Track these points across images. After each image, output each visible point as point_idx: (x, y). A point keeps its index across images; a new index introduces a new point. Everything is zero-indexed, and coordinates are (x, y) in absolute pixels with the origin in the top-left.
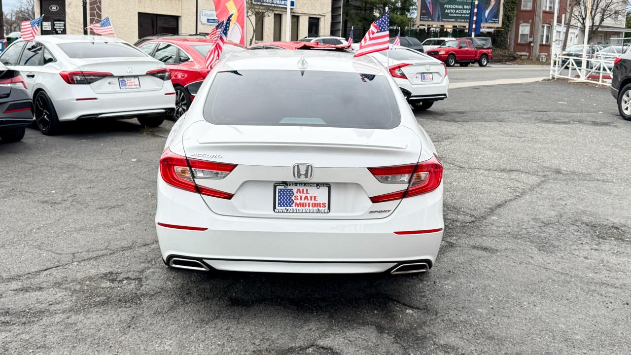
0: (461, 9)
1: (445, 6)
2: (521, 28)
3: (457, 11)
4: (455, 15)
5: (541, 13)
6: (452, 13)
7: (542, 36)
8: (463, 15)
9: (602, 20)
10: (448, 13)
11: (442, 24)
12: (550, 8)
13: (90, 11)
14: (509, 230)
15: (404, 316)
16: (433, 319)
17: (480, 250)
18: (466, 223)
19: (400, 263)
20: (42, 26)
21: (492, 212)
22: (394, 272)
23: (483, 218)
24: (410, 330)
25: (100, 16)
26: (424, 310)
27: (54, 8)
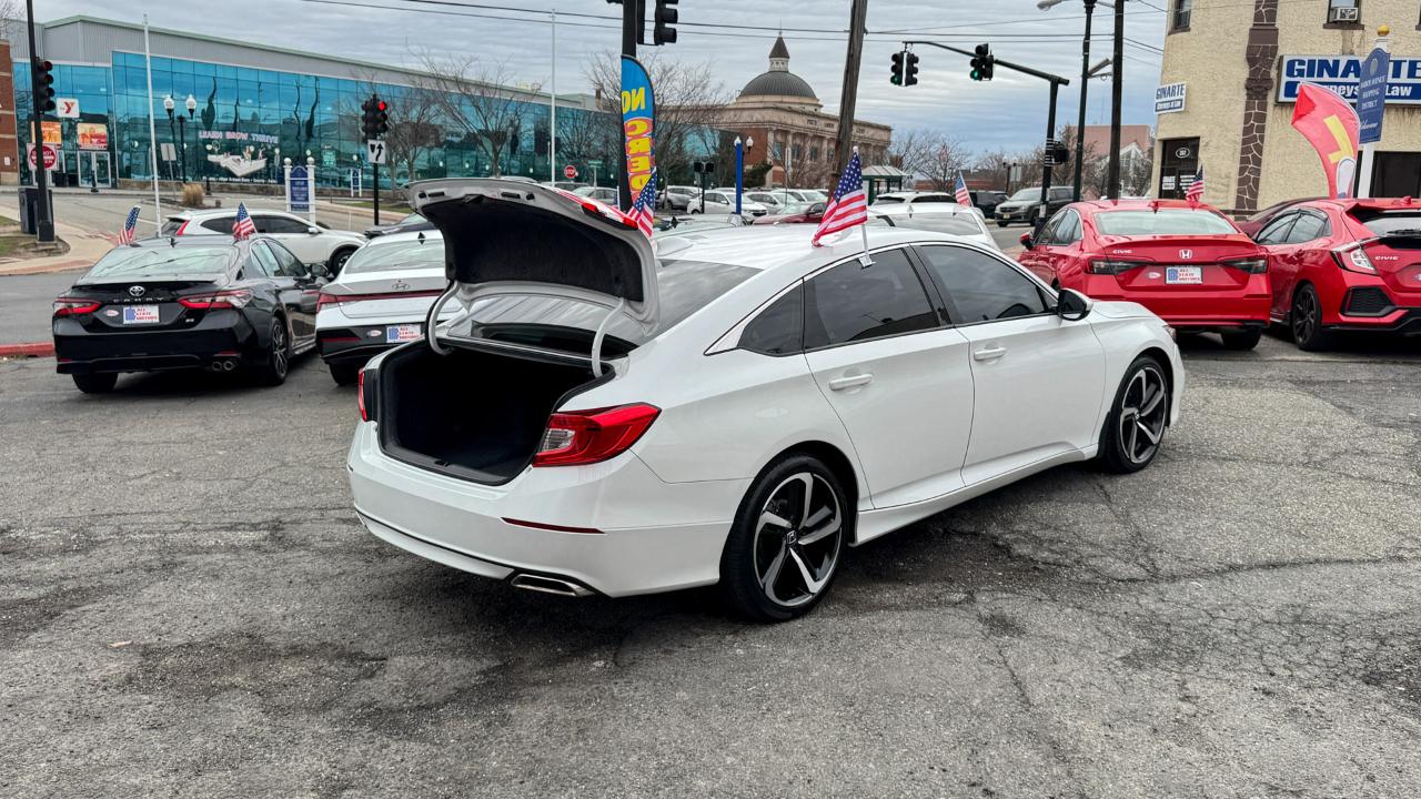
13: (1243, 153)
14: (1166, 611)
15: (574, 667)
16: (591, 683)
17: (985, 623)
18: (1110, 579)
19: (518, 570)
20: (1161, 183)
21: (1220, 573)
22: (516, 582)
23: (1173, 578)
24: (524, 683)
25: (1258, 162)
26: (619, 669)
27: (1183, 153)
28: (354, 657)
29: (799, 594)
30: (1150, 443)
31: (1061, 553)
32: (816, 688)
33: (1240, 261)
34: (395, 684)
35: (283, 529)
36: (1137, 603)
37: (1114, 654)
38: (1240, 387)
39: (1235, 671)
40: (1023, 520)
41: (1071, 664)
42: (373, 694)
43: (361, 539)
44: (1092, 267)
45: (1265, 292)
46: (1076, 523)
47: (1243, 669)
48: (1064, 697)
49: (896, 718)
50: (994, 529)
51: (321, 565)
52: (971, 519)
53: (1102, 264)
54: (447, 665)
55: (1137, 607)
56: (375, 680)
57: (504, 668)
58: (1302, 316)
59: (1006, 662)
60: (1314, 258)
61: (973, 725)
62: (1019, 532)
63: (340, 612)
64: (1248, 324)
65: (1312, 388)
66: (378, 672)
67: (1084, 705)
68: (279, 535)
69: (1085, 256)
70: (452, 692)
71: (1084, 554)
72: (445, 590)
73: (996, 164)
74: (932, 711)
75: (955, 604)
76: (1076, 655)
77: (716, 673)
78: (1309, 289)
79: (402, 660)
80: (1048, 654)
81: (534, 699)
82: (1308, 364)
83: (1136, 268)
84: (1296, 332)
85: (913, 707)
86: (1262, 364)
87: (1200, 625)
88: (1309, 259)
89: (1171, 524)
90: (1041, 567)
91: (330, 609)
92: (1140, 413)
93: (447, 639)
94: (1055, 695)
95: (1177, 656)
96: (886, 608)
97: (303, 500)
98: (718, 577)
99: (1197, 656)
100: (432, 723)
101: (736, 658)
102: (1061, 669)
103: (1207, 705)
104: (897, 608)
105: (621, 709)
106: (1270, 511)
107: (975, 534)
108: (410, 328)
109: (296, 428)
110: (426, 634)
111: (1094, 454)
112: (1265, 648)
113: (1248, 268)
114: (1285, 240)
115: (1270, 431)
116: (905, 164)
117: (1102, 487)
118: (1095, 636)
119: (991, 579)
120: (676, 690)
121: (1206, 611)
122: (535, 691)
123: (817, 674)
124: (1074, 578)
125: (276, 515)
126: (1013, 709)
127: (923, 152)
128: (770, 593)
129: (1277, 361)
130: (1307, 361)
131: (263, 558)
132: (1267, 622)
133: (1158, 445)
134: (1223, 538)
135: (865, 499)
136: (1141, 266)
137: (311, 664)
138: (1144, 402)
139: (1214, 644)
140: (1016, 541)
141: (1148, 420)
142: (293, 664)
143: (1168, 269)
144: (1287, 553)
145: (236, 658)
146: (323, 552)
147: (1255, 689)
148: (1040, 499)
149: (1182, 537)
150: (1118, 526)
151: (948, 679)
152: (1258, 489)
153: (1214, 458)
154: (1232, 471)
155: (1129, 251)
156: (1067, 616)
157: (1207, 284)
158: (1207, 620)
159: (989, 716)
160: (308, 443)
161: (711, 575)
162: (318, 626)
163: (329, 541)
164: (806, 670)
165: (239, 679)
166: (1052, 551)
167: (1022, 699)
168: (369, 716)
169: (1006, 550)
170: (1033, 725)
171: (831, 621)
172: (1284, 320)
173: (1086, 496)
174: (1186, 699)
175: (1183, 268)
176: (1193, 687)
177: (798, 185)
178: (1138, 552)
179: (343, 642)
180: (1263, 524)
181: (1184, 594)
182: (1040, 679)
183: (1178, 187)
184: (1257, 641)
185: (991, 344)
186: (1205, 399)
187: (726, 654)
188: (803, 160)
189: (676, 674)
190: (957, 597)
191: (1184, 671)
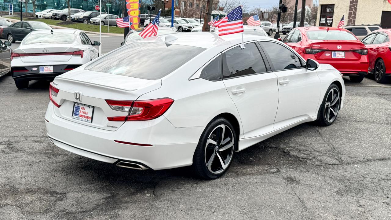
13: (350, 11)
14: (348, 176)
15: (139, 196)
16: (147, 202)
17: (286, 180)
18: (326, 164)
19: (120, 160)
20: (320, 21)
21: (364, 162)
22: (118, 165)
23: (348, 164)
24: (122, 202)
25: (355, 14)
26: (156, 197)
27: (328, 10)
28: (53, 193)
29: (219, 169)
30: (334, 116)
31: (308, 155)
32: (230, 203)
33: (359, 50)
34: (72, 203)
35: (12, 144)
36: (337, 172)
37: (332, 190)
38: (359, 96)
39: (375, 196)
40: (292, 143)
41: (318, 194)
42: (64, 207)
43: (44, 149)
44: (306, 51)
45: (367, 62)
46: (311, 144)
47: (377, 196)
48: (318, 206)
49: (261, 214)
50: (282, 146)
51: (30, 158)
52: (274, 142)
53: (309, 50)
54: (91, 196)
55: (337, 174)
56: (63, 201)
57: (112, 197)
58: (378, 70)
59: (296, 194)
60: (383, 50)
61: (289, 216)
62: (292, 147)
63: (43, 176)
64: (360, 73)
65: (384, 97)
66: (64, 199)
67: (326, 209)
68: (11, 146)
69: (303, 47)
70: (95, 206)
71: (316, 155)
72: (82, 168)
73: (257, 11)
74: (273, 211)
75: (274, 173)
76: (319, 191)
77: (193, 198)
78: (381, 61)
79: (72, 194)
80: (310, 190)
81: (127, 208)
82: (381, 88)
83: (321, 52)
84: (376, 76)
85: (266, 210)
86: (365, 87)
87: (360, 180)
88: (381, 50)
89: (344, 144)
90: (301, 159)
91: (39, 175)
92: (331, 104)
93: (88, 186)
94: (315, 205)
95: (354, 191)
96: (249, 174)
97: (17, 133)
98: (192, 163)
99: (361, 191)
100: (89, 217)
101: (199, 193)
102: (315, 196)
103: (368, 208)
104: (253, 174)
105: (160, 211)
106: (378, 140)
107: (276, 148)
108: (49, 67)
109: (5, 105)
110: (79, 184)
111: (316, 119)
112: (384, 189)
113: (361, 53)
114: (372, 43)
115: (373, 112)
116: (224, 10)
117: (318, 131)
118: (325, 184)
119: (284, 164)
120: (179, 204)
121: (361, 175)
122: (126, 205)
123: (230, 198)
124: (313, 163)
125: (7, 139)
126: (301, 210)
127: (231, 6)
128: (210, 169)
129: (370, 86)
130: (381, 87)
131: (7, 155)
132: (383, 179)
133: (336, 116)
134: (364, 150)
135: (242, 134)
136: (323, 51)
137: (36, 195)
138: (332, 100)
139: (366, 187)
140: (291, 150)
141: (333, 107)
142: (29, 196)
143: (333, 52)
144: (386, 155)
145: (6, 194)
146: (31, 153)
147: (383, 203)
148: (297, 135)
149: (350, 149)
150: (326, 145)
151: (277, 200)
152: (372, 132)
153: (355, 121)
154: (363, 126)
155: (319, 46)
156: (314, 177)
157: (346, 58)
158: (362, 179)
159: (294, 213)
160: (12, 111)
161: (190, 162)
162: (35, 182)
163: (32, 149)
164: (225, 197)
165: (9, 201)
166: (304, 154)
167: (304, 207)
168: (64, 215)
169: (288, 153)
170: (309, 216)
171: (231, 179)
172: (371, 71)
173: (313, 134)
174: (360, 206)
175: (338, 52)
176: (362, 202)
177: (185, 17)
178: (334, 154)
179: (47, 187)
180: (377, 145)
181: (353, 169)
182: (309, 200)
183: (326, 22)
184: (381, 186)
185: (284, 78)
186: (348, 100)
187: (195, 191)
188: (187, 7)
189: (178, 199)
190: (274, 170)
191: (358, 196)
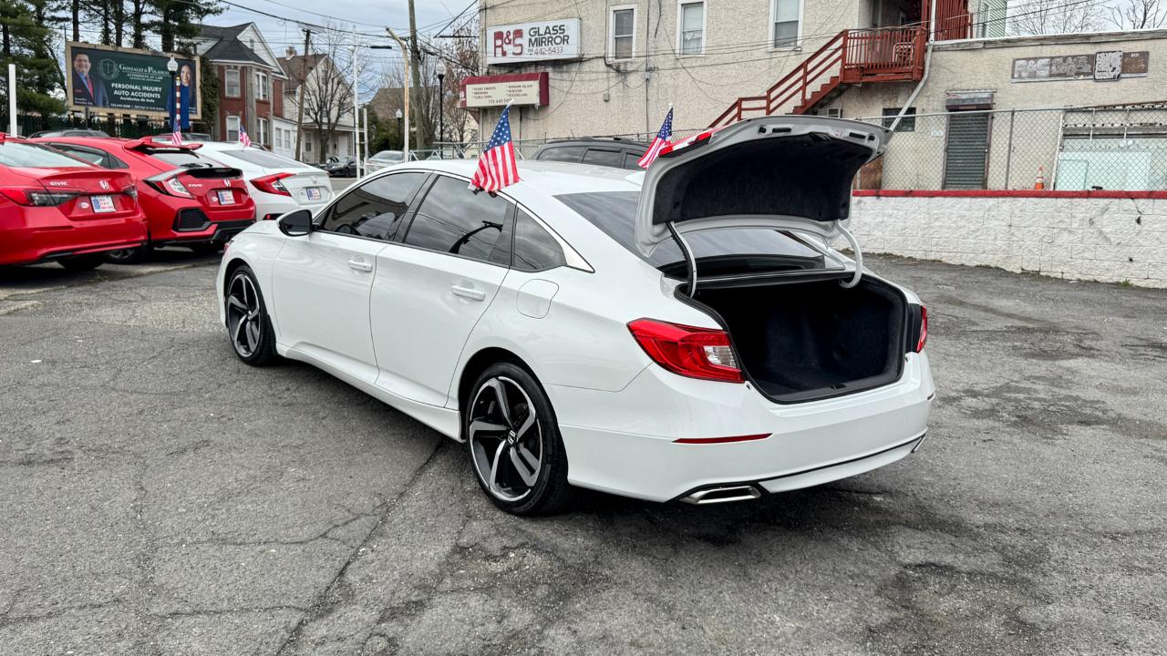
0: (138, 91)
1: (113, 85)
2: (228, 121)
3: (133, 94)
4: (129, 99)
5: (255, 103)
6: (125, 96)
7: (259, 134)
8: (142, 100)
9: (339, 116)
10: (119, 96)
11: (111, 111)
12: (264, 95)
44: (30, 200)
